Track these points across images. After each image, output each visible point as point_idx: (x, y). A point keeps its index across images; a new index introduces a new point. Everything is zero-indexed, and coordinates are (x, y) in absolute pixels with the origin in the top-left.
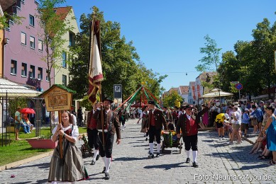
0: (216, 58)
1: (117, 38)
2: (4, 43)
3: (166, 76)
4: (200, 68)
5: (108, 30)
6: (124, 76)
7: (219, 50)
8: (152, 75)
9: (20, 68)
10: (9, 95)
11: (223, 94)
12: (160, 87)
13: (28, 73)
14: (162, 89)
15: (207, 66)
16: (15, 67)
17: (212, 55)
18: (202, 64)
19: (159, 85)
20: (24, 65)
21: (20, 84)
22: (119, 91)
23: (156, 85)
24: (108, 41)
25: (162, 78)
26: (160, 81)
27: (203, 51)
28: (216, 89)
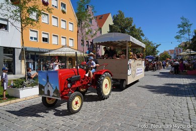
0: (189, 30)
1: (131, 25)
2: (78, 32)
3: (160, 45)
4: (177, 37)
5: (126, 22)
7: (191, 25)
8: (152, 44)
9: (85, 43)
11: (193, 52)
12: (157, 50)
13: (89, 45)
15: (182, 36)
16: (83, 43)
17: (186, 28)
18: (179, 34)
23: (154, 49)
24: (126, 28)
25: (158, 46)
26: (156, 47)
27: (179, 26)
28: (188, 50)
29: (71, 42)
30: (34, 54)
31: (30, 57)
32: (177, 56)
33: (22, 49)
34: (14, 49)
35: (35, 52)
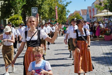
3: (71, 2)
6: (40, 2)
8: (61, 1)
11: (110, 13)
12: (67, 10)
14: (68, 11)
19: (65, 9)
22: (36, 12)
23: (64, 8)
25: (68, 3)
26: (66, 6)
28: (105, 10)
32: (94, 17)
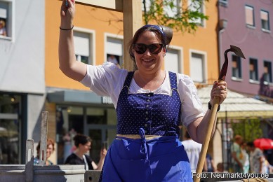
2: (219, 27)
10: (230, 115)
13: (260, 76)
16: (239, 66)
20: (253, 62)
21: (249, 95)
29: (195, 64)
30: (79, 111)
31: (66, 125)
33: (49, 98)
34: (24, 96)
35: (85, 106)
